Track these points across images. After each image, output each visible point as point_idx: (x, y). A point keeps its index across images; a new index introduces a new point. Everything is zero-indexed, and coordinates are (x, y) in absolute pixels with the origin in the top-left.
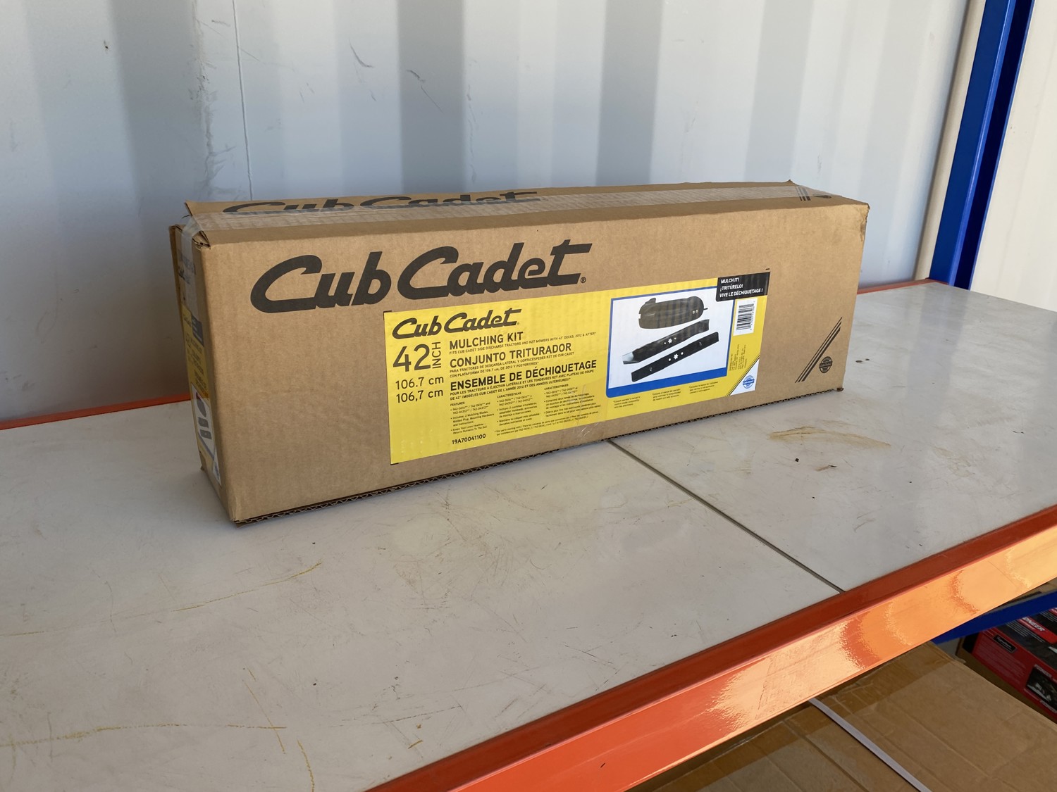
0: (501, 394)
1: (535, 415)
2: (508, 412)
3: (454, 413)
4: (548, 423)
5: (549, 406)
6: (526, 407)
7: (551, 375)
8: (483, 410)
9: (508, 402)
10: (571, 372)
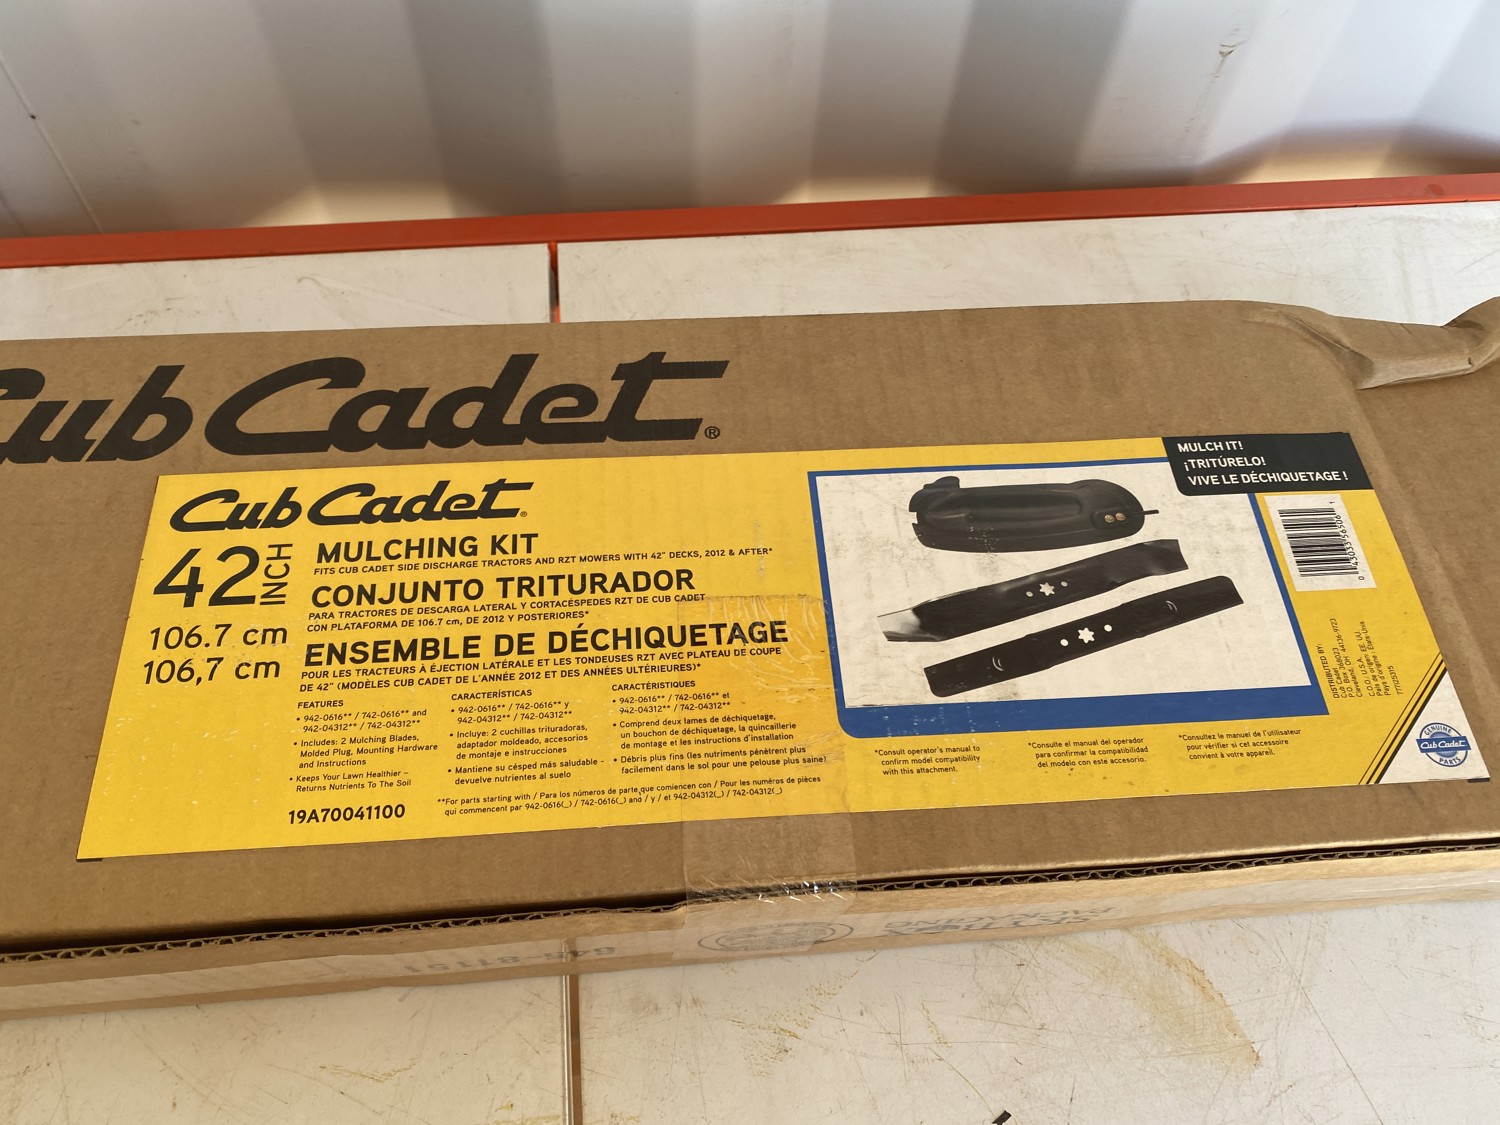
0: (462, 689)
1: (578, 763)
2: (487, 744)
3: (306, 729)
4: (636, 795)
5: (631, 741)
6: (549, 735)
7: (634, 651)
8: (400, 732)
9: (490, 715)
10: (698, 650)
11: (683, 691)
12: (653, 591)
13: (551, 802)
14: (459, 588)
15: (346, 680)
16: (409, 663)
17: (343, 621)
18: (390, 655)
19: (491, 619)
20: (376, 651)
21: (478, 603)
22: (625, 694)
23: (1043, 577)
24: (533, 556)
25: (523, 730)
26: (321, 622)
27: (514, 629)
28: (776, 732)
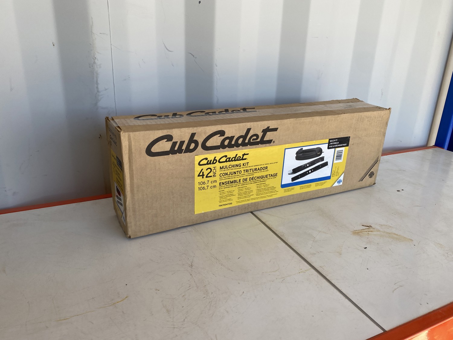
1: (252, 195)
2: (241, 194)
3: (220, 194)
5: (257, 192)
6: (248, 192)
7: (259, 179)
8: (231, 194)
9: (242, 190)
10: (267, 178)
11: (264, 184)
12: (262, 170)
13: (248, 200)
14: (239, 172)
15: (225, 187)
16: (232, 184)
18: (230, 183)
19: (242, 176)
20: (228, 182)
21: (241, 174)
22: (257, 185)
23: (308, 163)
24: (248, 166)
25: (246, 192)
26: (221, 179)
28: (274, 189)
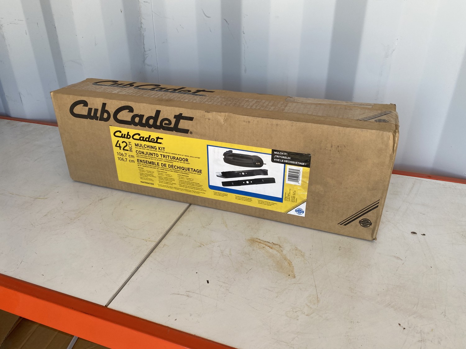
0: (158, 170)
1: (174, 184)
2: (162, 178)
3: (140, 171)
4: (182, 189)
5: (180, 182)
6: (170, 179)
7: (180, 170)
8: (151, 174)
9: (162, 174)
10: (189, 172)
11: (187, 177)
12: (182, 161)
14: (155, 155)
15: (143, 165)
16: (151, 165)
17: (141, 156)
19: (160, 160)
20: (146, 162)
21: (158, 157)
22: (179, 176)
23: (243, 171)
24: (165, 151)
25: (166, 178)
26: (138, 156)
27: (164, 163)
28: (200, 186)
